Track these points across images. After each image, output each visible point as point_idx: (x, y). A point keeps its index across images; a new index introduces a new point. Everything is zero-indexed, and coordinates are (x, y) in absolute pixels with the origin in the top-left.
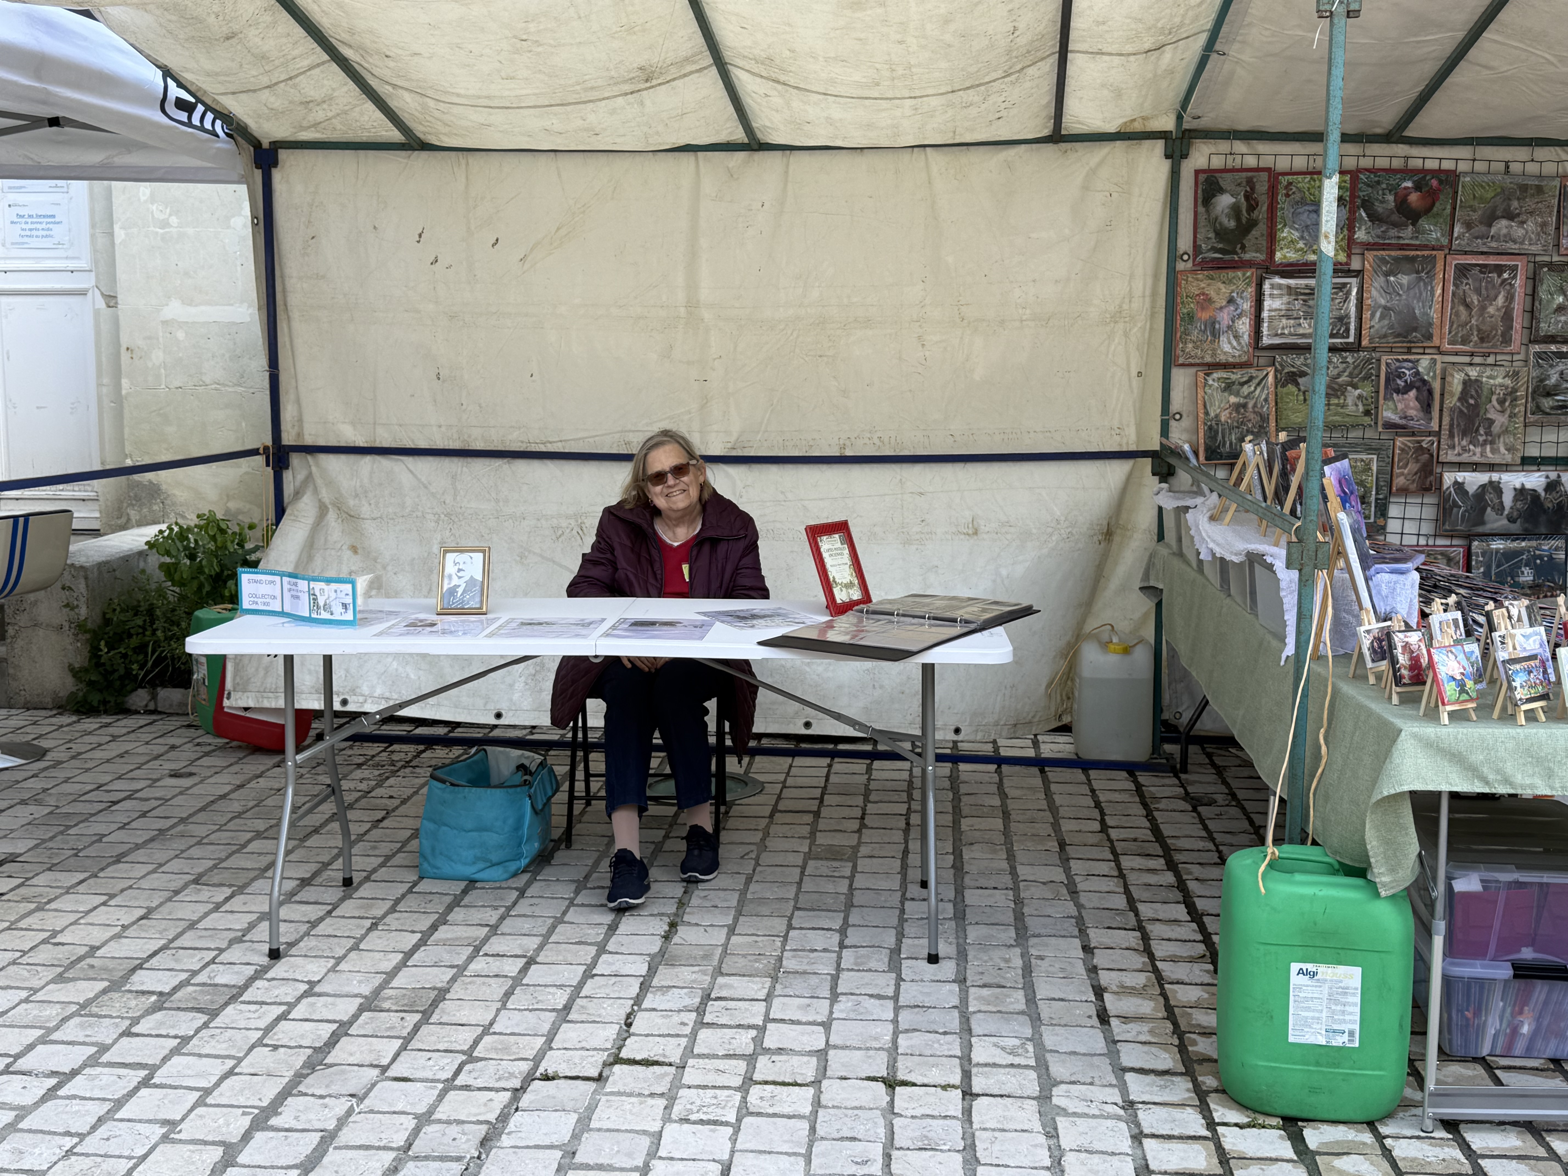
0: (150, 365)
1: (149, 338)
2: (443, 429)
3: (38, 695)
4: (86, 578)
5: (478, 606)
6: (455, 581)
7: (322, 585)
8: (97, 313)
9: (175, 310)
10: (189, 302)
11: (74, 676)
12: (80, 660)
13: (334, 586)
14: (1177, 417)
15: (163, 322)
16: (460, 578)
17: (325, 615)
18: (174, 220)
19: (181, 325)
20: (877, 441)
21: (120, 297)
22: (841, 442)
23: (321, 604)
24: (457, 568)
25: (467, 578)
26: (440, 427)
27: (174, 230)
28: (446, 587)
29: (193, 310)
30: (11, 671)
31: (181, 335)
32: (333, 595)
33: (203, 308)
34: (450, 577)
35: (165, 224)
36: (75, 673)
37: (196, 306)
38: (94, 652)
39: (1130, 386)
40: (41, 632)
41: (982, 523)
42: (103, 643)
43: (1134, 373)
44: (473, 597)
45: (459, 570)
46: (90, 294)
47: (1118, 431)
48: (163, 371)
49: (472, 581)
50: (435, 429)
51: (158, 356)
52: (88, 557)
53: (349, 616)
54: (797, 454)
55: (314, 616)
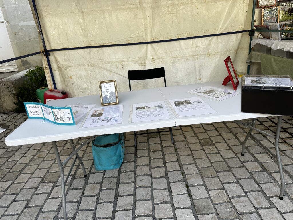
0: (20, 36)
1: (18, 30)
2: (84, 42)
3: (9, 109)
4: (13, 84)
5: (115, 101)
6: (106, 94)
7: (57, 110)
8: (6, 25)
9: (22, 23)
10: (24, 21)
11: (15, 105)
12: (16, 101)
13: (62, 111)
14: (255, 21)
15: (20, 26)
16: (108, 92)
17: (61, 122)
18: (17, 3)
19: (24, 26)
20: (187, 34)
21: (10, 22)
22: (178, 35)
23: (59, 117)
24: (106, 88)
25: (110, 92)
26: (84, 41)
27: (18, 5)
28: (103, 96)
29: (25, 23)
30: (2, 105)
31: (24, 29)
32: (63, 114)
33: (28, 22)
34: (104, 92)
35: (15, 4)
36: (15, 104)
37: (26, 22)
38: (18, 99)
39: (244, 14)
40: (6, 96)
41: (211, 53)
42: (19, 98)
43: (245, 11)
44: (113, 99)
45: (107, 89)
46: (4, 22)
47: (240, 26)
48: (22, 37)
49: (112, 93)
50: (82, 42)
51: (21, 34)
52: (12, 79)
53: (71, 122)
54: (168, 39)
55: (57, 122)
